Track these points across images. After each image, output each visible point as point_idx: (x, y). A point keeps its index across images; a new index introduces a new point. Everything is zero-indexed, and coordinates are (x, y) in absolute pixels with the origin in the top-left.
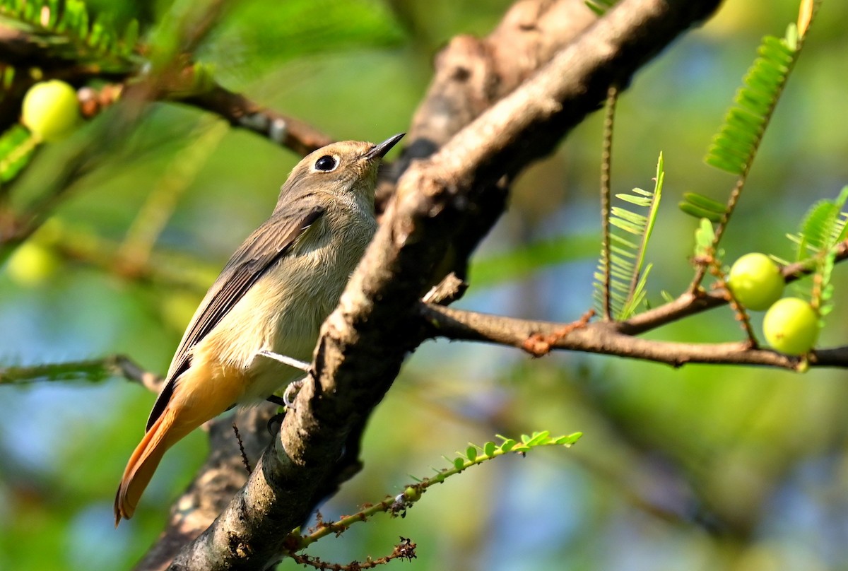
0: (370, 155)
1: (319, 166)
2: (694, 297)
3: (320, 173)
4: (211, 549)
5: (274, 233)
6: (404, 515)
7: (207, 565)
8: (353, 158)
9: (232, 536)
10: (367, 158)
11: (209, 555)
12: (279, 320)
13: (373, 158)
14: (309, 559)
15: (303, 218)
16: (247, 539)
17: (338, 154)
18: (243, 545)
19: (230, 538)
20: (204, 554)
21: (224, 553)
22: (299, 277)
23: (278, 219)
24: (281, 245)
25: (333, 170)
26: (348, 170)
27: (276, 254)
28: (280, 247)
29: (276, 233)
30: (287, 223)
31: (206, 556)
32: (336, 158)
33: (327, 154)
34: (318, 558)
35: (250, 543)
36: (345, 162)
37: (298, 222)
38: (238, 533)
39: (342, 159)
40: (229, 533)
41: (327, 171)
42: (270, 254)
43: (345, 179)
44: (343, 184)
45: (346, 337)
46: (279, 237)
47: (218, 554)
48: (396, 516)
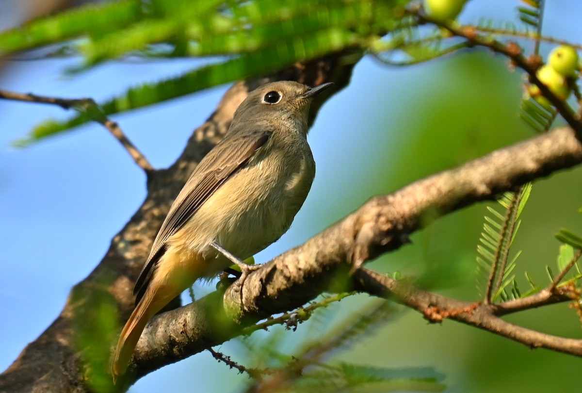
0: (306, 95)
1: (267, 99)
2: (551, 294)
3: (267, 104)
4: (153, 339)
5: (235, 149)
6: (295, 329)
7: (147, 346)
8: (293, 96)
9: (172, 339)
10: (303, 97)
11: (151, 341)
12: (236, 220)
13: (308, 97)
14: (224, 357)
15: (257, 140)
16: (183, 345)
17: (282, 91)
18: (179, 347)
19: (170, 340)
20: (147, 339)
21: (163, 345)
22: (252, 186)
23: (238, 137)
24: (241, 160)
25: (277, 103)
26: (289, 104)
27: (237, 167)
28: (239, 161)
29: (236, 150)
30: (245, 142)
31: (148, 341)
32: (281, 94)
33: (274, 90)
34: (229, 357)
35: (184, 348)
36: (287, 97)
37: (253, 143)
38: (177, 339)
39: (284, 95)
40: (170, 336)
41: (272, 104)
42: (232, 166)
43: (285, 110)
44: (284, 113)
45: (295, 277)
46: (239, 153)
47: (158, 344)
48: (289, 329)
